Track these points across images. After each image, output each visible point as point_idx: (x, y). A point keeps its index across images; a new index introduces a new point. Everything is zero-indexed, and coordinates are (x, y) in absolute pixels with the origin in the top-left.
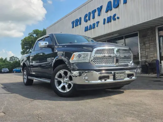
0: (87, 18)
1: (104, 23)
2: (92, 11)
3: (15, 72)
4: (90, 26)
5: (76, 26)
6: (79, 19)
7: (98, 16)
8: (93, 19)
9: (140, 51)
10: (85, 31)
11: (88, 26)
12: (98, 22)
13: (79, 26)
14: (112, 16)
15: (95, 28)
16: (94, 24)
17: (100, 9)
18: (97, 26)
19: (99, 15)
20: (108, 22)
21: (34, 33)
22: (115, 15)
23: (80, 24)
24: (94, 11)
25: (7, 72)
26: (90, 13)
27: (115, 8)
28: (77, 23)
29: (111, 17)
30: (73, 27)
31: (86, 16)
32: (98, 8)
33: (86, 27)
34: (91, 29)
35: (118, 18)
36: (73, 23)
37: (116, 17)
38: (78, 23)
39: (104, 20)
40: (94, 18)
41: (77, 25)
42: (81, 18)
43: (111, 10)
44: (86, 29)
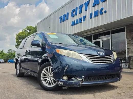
0: (74, 13)
1: (91, 18)
2: (79, 6)
3: (9, 62)
4: (77, 20)
5: (63, 21)
6: (66, 14)
7: (85, 10)
8: (80, 13)
9: (127, 46)
11: (74, 21)
12: (85, 17)
13: (66, 21)
14: (100, 9)
15: (81, 22)
16: (81, 19)
17: (87, 4)
18: (84, 21)
20: (95, 16)
21: (28, 29)
22: (102, 9)
23: (68, 19)
24: (82, 6)
26: (77, 8)
27: (103, 2)
28: (64, 18)
29: (98, 11)
30: (61, 22)
31: (73, 11)
32: (85, 3)
33: (72, 22)
34: (78, 24)
35: (106, 12)
36: (61, 18)
37: (104, 11)
38: (66, 18)
39: (91, 14)
42: (68, 13)
43: (98, 4)
44: (73, 24)
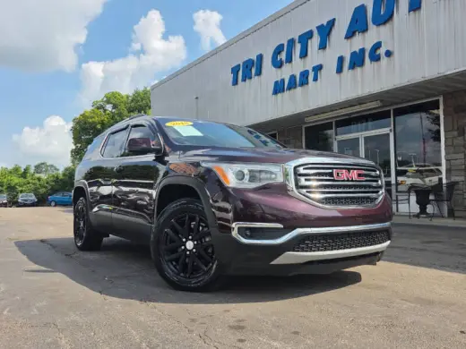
0: (283, 56)
1: (340, 70)
2: (300, 36)
3: (53, 204)
4: (293, 78)
5: (244, 80)
6: (255, 58)
7: (320, 49)
8: (301, 57)
10: (276, 92)
11: (283, 80)
12: (318, 68)
13: (255, 79)
14: (368, 47)
15: (307, 83)
16: (305, 75)
17: (326, 30)
18: (315, 79)
19: (323, 46)
20: (353, 66)
21: (108, 102)
22: (378, 46)
23: (259, 73)
24: (309, 35)
25: (33, 205)
26: (291, 42)
27: (378, 25)
28: (249, 69)
29: (363, 51)
30: (235, 82)
31: (279, 50)
32: (320, 28)
33: (276, 83)
34: (295, 87)
35: (389, 54)
36: (235, 70)
37: (382, 51)
38: (253, 71)
39: (341, 60)
40: (304, 54)
41: (247, 77)
42: (260, 57)
43: (365, 30)
44: (279, 88)
